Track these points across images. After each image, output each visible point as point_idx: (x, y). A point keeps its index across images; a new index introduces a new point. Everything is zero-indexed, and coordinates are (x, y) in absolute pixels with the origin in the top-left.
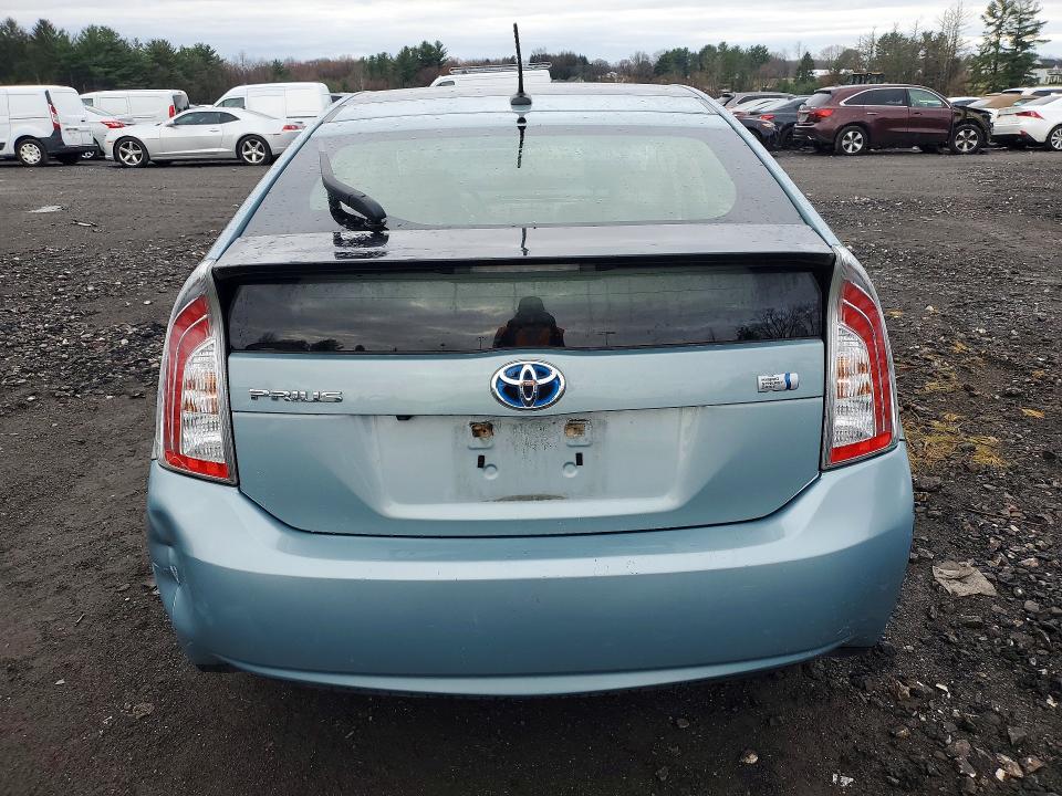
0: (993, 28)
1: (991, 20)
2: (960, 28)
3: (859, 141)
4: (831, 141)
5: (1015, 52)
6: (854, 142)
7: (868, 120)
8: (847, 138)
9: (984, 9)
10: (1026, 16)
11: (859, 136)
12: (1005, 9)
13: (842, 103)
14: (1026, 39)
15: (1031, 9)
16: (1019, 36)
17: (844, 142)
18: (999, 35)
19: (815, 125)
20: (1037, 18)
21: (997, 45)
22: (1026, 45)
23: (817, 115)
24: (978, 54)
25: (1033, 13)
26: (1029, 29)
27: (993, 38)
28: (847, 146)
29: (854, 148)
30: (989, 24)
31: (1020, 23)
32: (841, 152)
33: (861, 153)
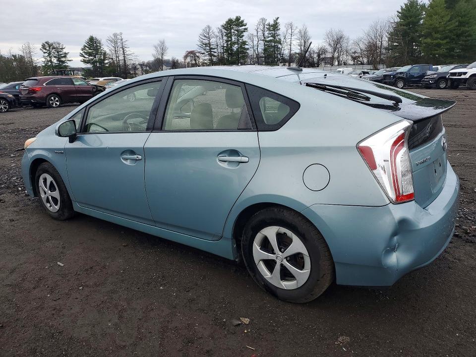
0: (46, 55)
1: (45, 51)
2: (32, 53)
3: (57, 101)
4: (44, 102)
5: (59, 65)
6: (56, 102)
7: (59, 92)
8: (52, 100)
9: (40, 46)
10: (60, 50)
11: (57, 99)
12: (49, 47)
13: (44, 84)
14: (63, 59)
15: (61, 47)
16: (59, 58)
17: (51, 102)
18: (50, 57)
19: (34, 95)
20: (64, 51)
21: (51, 61)
22: (63, 62)
23: (33, 90)
24: (44, 65)
25: (62, 49)
26: (62, 55)
27: (49, 59)
28: (53, 104)
29: (56, 104)
30: (45, 53)
31: (58, 53)
32: (50, 107)
33: (59, 106)
